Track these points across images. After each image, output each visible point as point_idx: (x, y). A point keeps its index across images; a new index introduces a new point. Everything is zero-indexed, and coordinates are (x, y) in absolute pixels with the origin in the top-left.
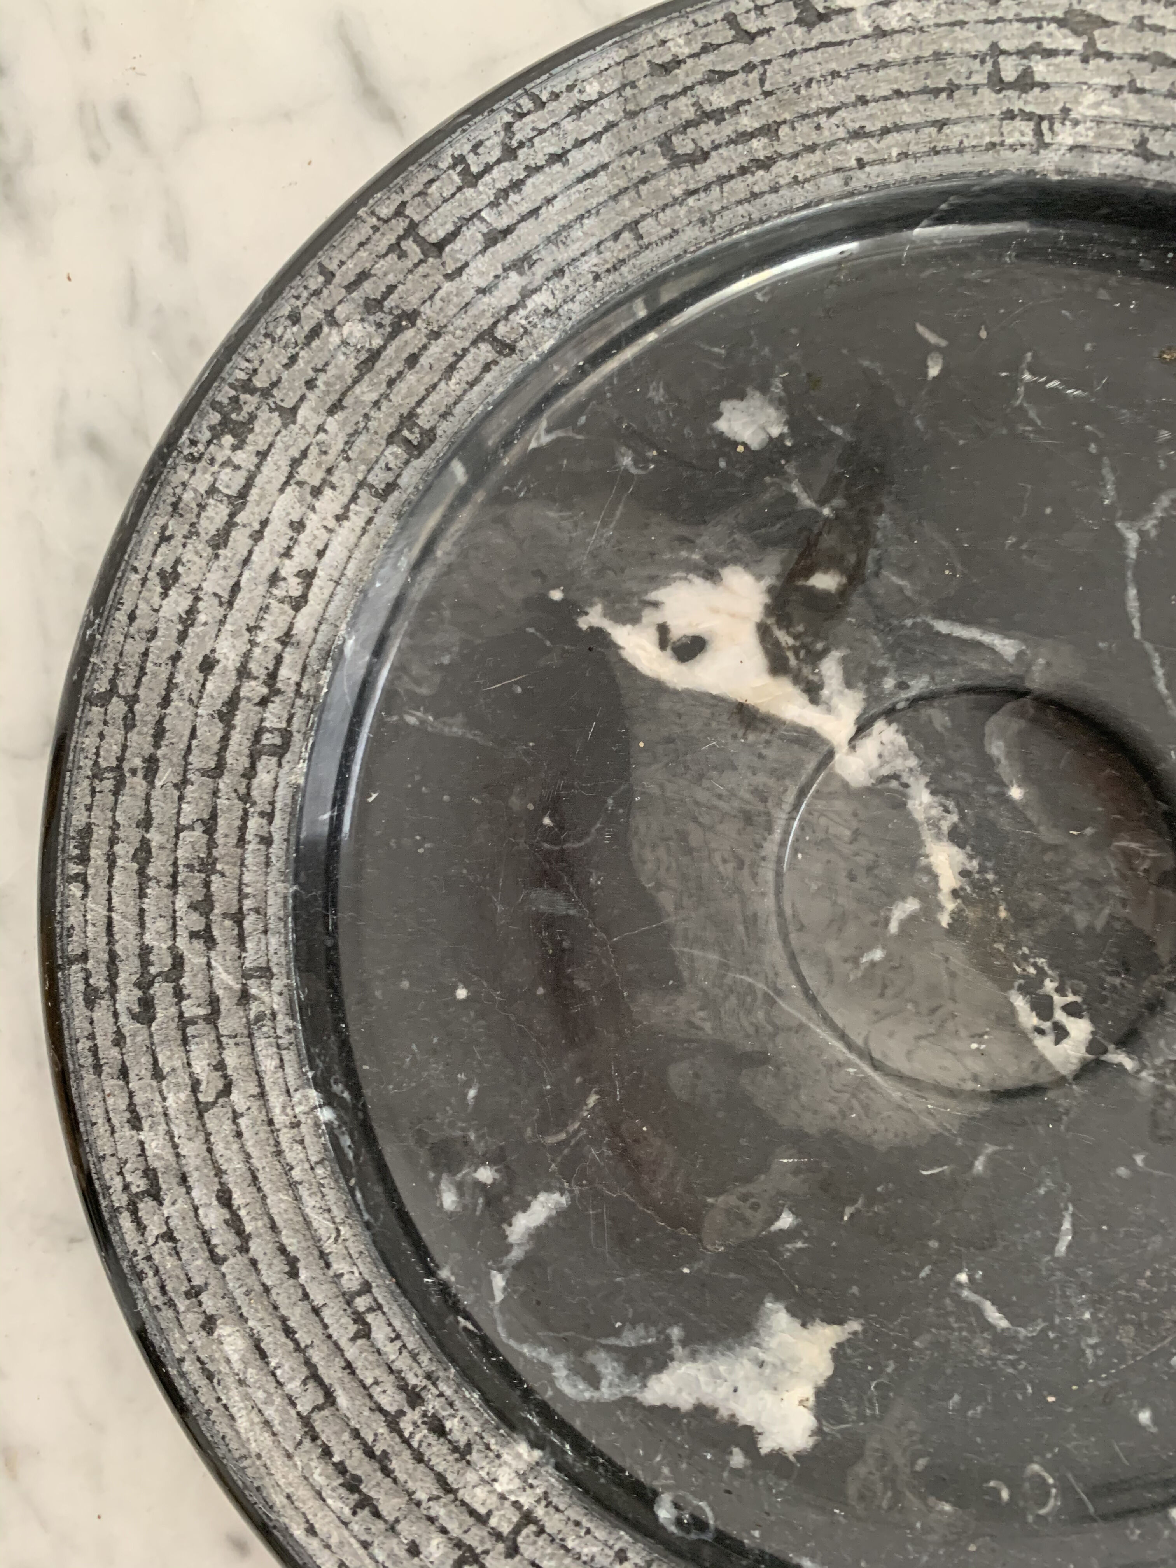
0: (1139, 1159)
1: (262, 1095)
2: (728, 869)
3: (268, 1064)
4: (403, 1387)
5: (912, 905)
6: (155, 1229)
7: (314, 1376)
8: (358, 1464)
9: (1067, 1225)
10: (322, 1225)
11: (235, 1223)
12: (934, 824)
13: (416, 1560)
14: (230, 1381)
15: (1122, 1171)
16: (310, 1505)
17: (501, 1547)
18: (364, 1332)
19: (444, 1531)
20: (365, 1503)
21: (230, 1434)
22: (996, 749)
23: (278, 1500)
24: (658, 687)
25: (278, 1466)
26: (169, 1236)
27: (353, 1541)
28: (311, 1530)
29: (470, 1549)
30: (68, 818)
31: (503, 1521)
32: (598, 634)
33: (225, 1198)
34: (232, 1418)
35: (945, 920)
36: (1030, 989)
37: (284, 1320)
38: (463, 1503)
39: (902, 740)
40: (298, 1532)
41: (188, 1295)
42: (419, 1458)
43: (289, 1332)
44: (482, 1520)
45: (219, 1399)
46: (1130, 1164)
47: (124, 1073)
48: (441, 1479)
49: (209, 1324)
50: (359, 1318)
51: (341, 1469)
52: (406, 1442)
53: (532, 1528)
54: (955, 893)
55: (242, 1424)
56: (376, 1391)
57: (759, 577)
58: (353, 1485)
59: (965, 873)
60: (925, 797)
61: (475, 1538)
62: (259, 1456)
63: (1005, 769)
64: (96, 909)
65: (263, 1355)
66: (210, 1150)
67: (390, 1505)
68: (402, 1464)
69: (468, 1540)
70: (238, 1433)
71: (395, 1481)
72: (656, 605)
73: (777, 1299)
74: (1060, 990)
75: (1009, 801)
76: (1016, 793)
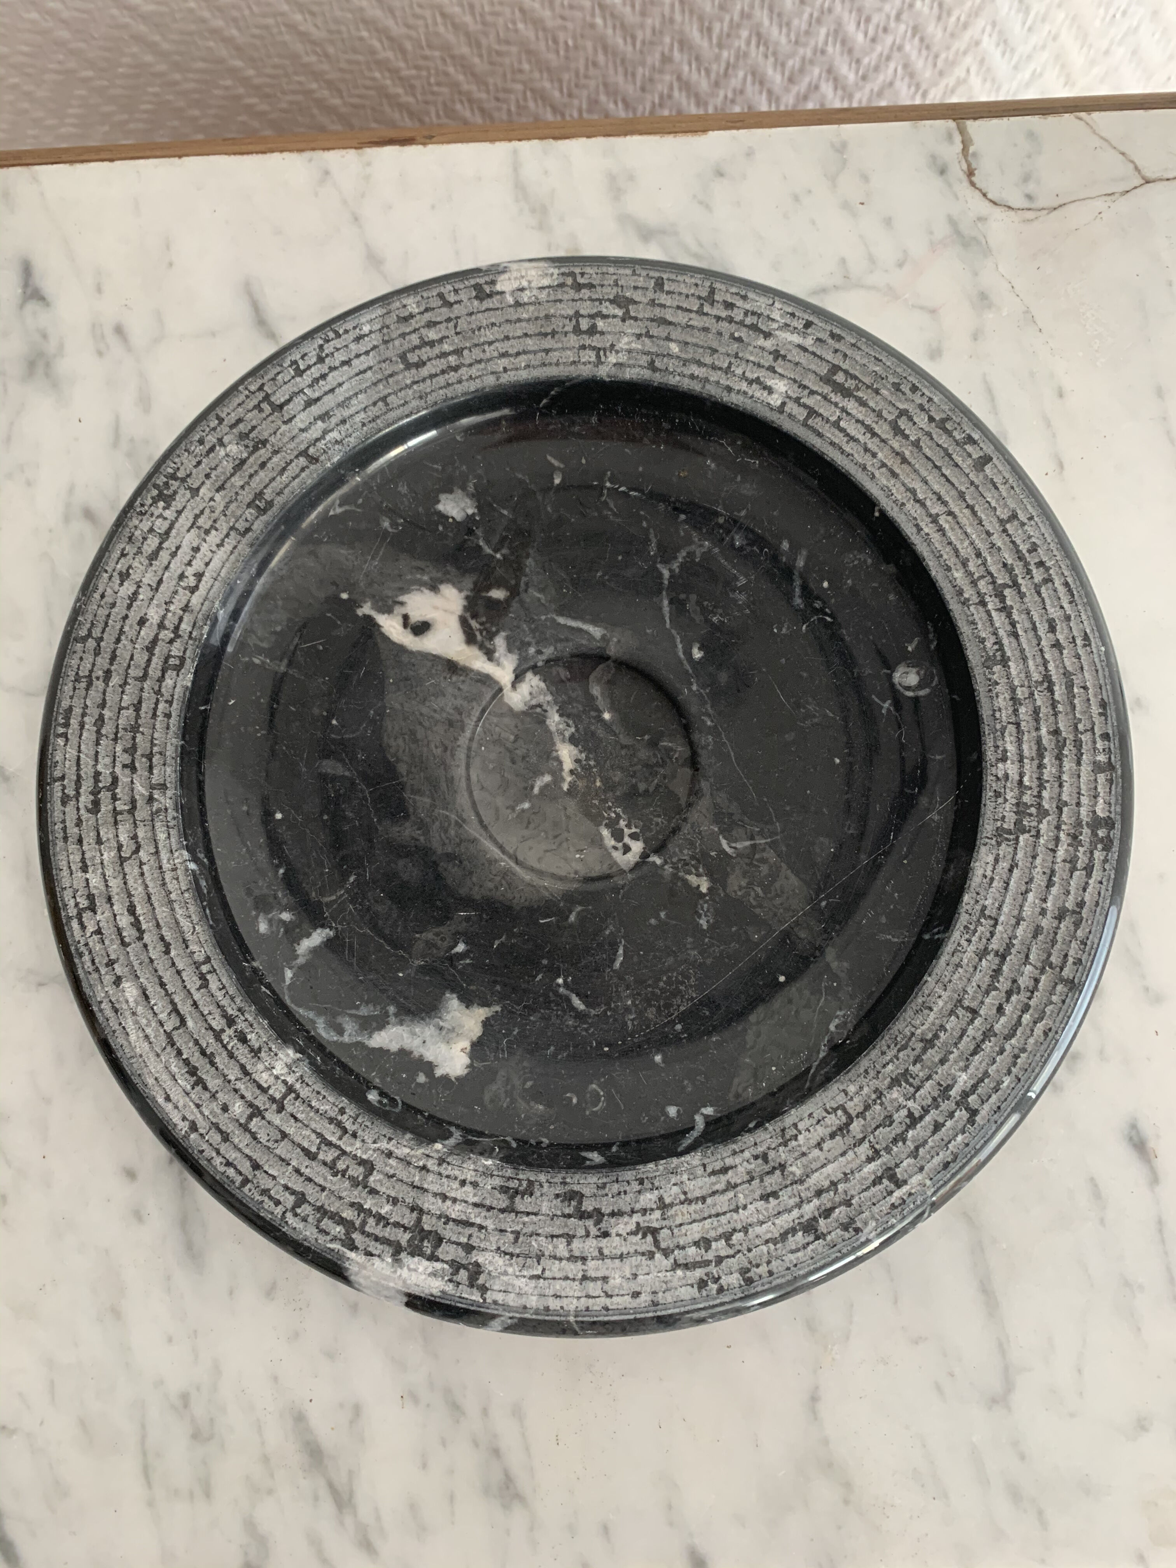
0: (663, 915)
1: (157, 853)
2: (439, 751)
3: (161, 836)
4: (225, 1015)
5: (547, 778)
6: (91, 928)
7: (175, 1010)
8: (197, 1060)
9: (621, 951)
10: (185, 924)
11: (137, 924)
12: (561, 733)
13: (226, 1115)
14: (128, 1014)
15: (653, 921)
16: (168, 1084)
17: (274, 1106)
18: (205, 984)
19: (243, 1097)
20: (200, 1082)
21: (125, 1043)
22: (596, 690)
23: (150, 1081)
24: (401, 649)
25: (151, 1060)
26: (99, 932)
27: (191, 1104)
28: (168, 1099)
29: (257, 1108)
30: (59, 703)
31: (277, 1091)
32: (369, 619)
33: (132, 910)
34: (127, 1034)
35: (565, 787)
36: (612, 825)
37: (160, 978)
38: (255, 1081)
39: (542, 685)
40: (161, 1100)
41: (107, 965)
42: (231, 1055)
43: (162, 985)
44: (264, 1090)
45: (120, 1024)
46: (657, 917)
47: (80, 841)
48: (243, 1067)
49: (118, 981)
50: (202, 977)
51: (187, 1062)
52: (225, 1046)
53: (293, 1095)
54: (572, 772)
55: (133, 1038)
56: (209, 1018)
57: (460, 590)
58: (193, 1071)
59: (577, 761)
60: (557, 718)
61: (261, 1101)
62: (141, 1056)
63: (600, 702)
64: (72, 752)
65: (147, 998)
66: (125, 883)
67: (213, 1083)
68: (221, 1059)
69: (257, 1102)
70: (130, 1043)
71: (217, 1069)
72: (402, 604)
73: (453, 991)
74: (628, 826)
75: (603, 720)
76: (607, 716)
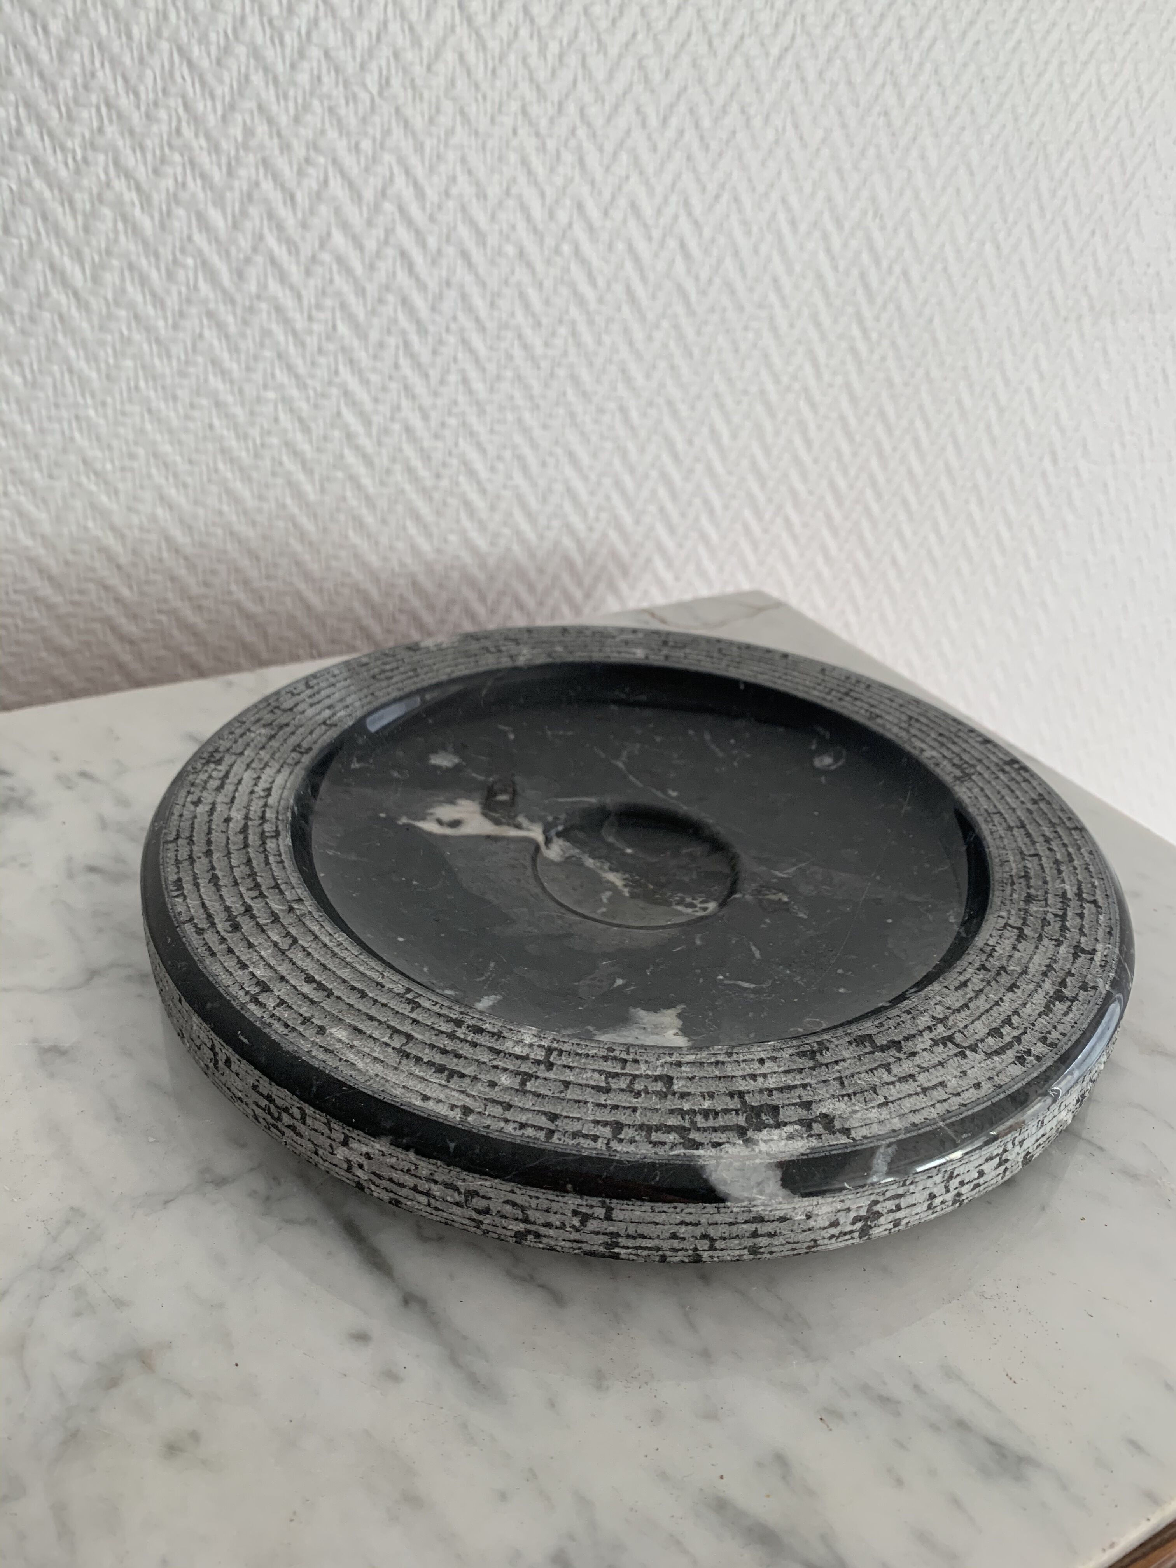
0: (768, 921)
1: (316, 937)
2: (514, 883)
3: (316, 928)
4: (449, 1020)
5: (608, 894)
6: (271, 1003)
7: (396, 1031)
8: (440, 1059)
9: (753, 948)
10: (373, 974)
11: (320, 987)
12: (601, 868)
13: (497, 1088)
14: (345, 1050)
15: (763, 926)
16: (420, 1087)
17: (542, 1067)
18: (416, 1006)
19: (505, 1070)
20: (452, 1074)
21: (353, 1073)
22: (611, 839)
23: (398, 1092)
24: (445, 837)
25: (392, 1076)
26: (282, 1002)
27: (454, 1093)
28: (426, 1098)
29: (526, 1073)
30: (166, 879)
31: (538, 1055)
32: (408, 828)
33: (310, 979)
34: (354, 1064)
35: (627, 895)
36: (681, 902)
37: (367, 1015)
38: (510, 1054)
39: (568, 844)
40: (418, 1102)
41: (303, 1023)
42: (474, 1045)
43: (371, 1018)
44: (525, 1058)
45: (341, 1059)
46: (765, 923)
47: (230, 951)
48: (491, 1049)
49: (321, 1030)
50: (410, 1002)
51: (430, 1064)
52: (462, 1040)
53: (555, 1053)
54: (625, 886)
55: (360, 1064)
56: (436, 1026)
57: (473, 800)
58: (441, 1069)
59: (625, 879)
60: (591, 861)
61: (525, 1067)
62: (377, 1075)
63: (619, 845)
64: (193, 902)
65: (360, 1032)
66: (294, 964)
67: (470, 1070)
68: (465, 1050)
69: (522, 1069)
70: (359, 1070)
71: (466, 1058)
72: (431, 814)
73: (635, 1007)
74: (694, 899)
75: (628, 855)
76: (629, 851)
